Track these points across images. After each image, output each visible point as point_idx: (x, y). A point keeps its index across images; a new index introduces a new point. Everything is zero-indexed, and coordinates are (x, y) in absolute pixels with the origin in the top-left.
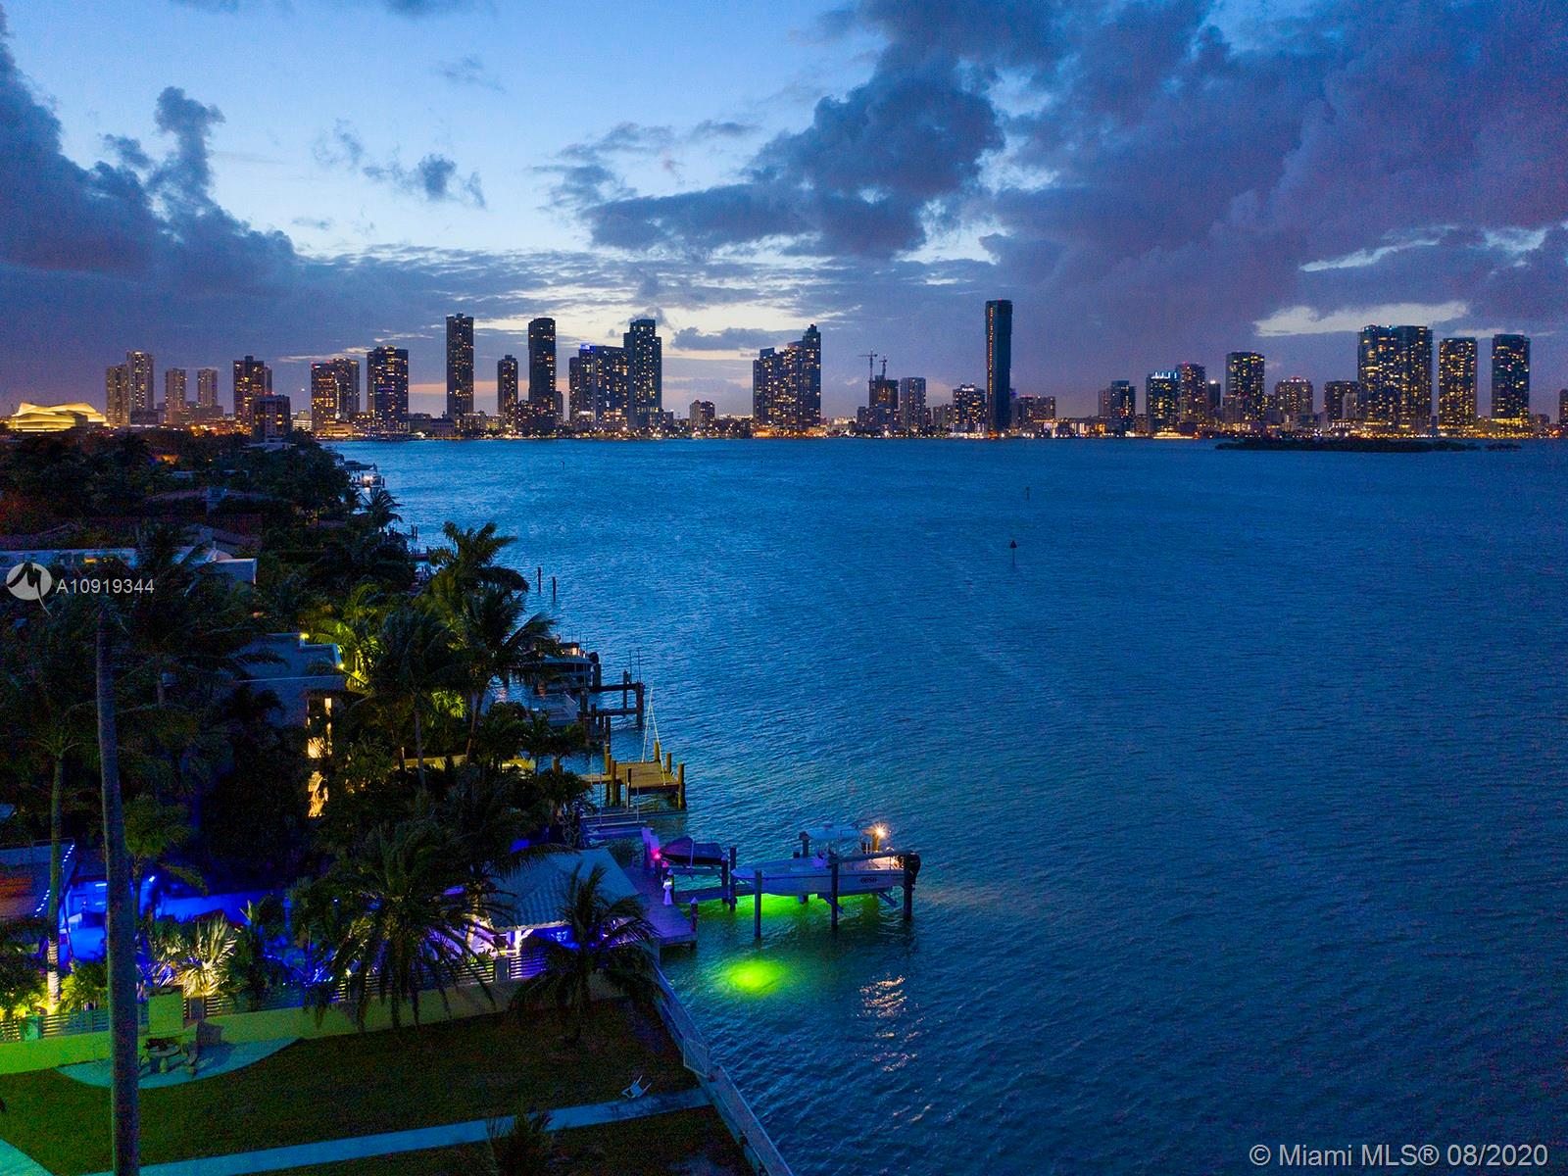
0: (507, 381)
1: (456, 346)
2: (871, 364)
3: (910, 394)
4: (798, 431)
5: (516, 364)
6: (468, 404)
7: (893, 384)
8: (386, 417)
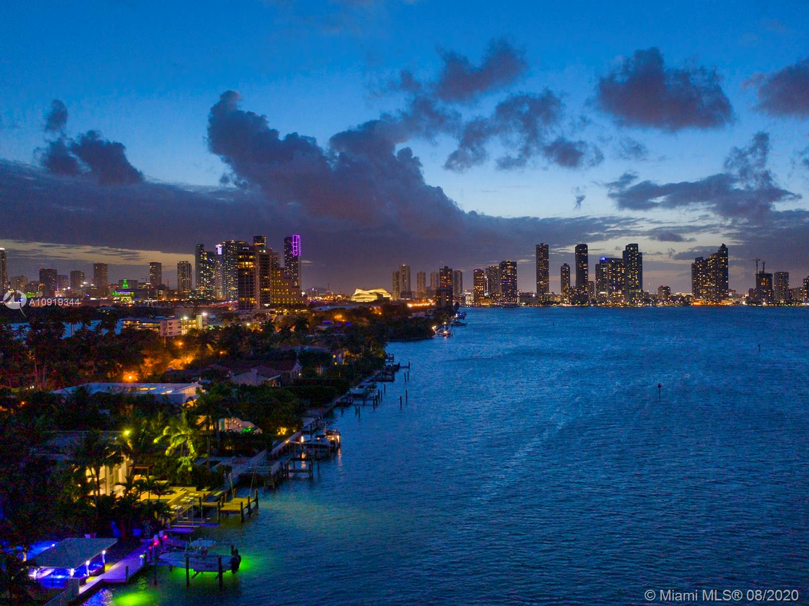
0: (565, 277)
1: (541, 259)
2: (757, 265)
3: (780, 281)
4: (716, 302)
5: (569, 268)
6: (546, 288)
7: (769, 276)
8: (507, 295)
